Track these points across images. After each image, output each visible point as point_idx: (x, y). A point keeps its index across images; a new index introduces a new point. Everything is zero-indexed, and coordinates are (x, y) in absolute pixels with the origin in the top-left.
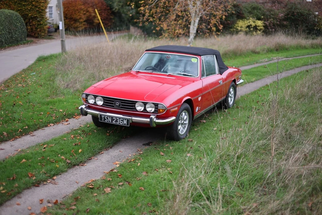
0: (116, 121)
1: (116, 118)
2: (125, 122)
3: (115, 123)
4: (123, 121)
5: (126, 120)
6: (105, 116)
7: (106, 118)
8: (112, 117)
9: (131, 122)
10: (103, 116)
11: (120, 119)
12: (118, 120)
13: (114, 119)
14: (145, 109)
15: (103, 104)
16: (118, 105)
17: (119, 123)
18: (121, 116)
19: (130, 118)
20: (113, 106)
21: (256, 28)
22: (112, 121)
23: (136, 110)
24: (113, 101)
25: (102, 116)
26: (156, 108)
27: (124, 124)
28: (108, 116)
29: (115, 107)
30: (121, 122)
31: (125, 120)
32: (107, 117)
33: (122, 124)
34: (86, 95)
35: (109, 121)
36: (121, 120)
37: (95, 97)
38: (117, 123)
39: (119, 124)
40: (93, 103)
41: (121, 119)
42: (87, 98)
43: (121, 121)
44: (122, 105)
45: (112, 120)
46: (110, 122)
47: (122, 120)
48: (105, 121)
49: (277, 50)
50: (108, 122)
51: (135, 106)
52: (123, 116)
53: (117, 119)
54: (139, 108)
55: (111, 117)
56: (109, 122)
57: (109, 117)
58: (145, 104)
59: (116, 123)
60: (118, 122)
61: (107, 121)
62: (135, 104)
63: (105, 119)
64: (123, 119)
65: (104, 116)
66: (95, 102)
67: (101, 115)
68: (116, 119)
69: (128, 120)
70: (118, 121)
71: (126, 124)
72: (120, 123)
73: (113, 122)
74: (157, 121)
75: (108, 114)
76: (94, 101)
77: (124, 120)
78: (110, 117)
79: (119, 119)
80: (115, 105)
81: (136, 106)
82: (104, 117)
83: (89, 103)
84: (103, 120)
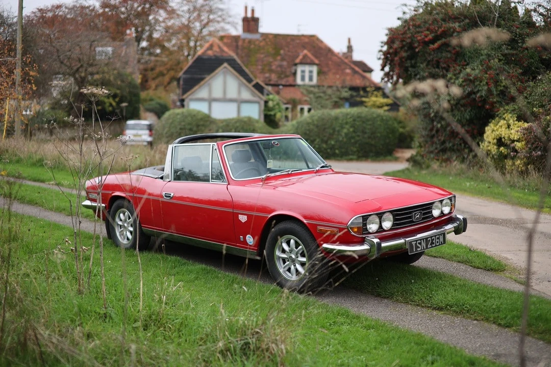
0: (432, 243)
1: (431, 237)
3: (431, 246)
4: (438, 238)
6: (416, 241)
7: (419, 243)
8: (426, 238)
12: (434, 239)
14: (441, 212)
17: (435, 245)
18: (435, 231)
22: (427, 246)
25: (412, 243)
28: (421, 240)
29: (416, 222)
31: (441, 236)
32: (420, 241)
34: (363, 218)
37: (380, 216)
38: (433, 245)
41: (436, 237)
43: (437, 240)
45: (427, 243)
46: (425, 248)
47: (438, 236)
48: (418, 249)
50: (421, 249)
52: (437, 230)
55: (425, 240)
60: (434, 243)
63: (417, 247)
65: (415, 242)
67: (410, 243)
69: (444, 235)
71: (443, 243)
72: (437, 244)
73: (429, 246)
75: (419, 236)
78: (423, 239)
79: (434, 237)
80: (415, 217)
82: (416, 244)
83: (370, 233)
84: (414, 250)
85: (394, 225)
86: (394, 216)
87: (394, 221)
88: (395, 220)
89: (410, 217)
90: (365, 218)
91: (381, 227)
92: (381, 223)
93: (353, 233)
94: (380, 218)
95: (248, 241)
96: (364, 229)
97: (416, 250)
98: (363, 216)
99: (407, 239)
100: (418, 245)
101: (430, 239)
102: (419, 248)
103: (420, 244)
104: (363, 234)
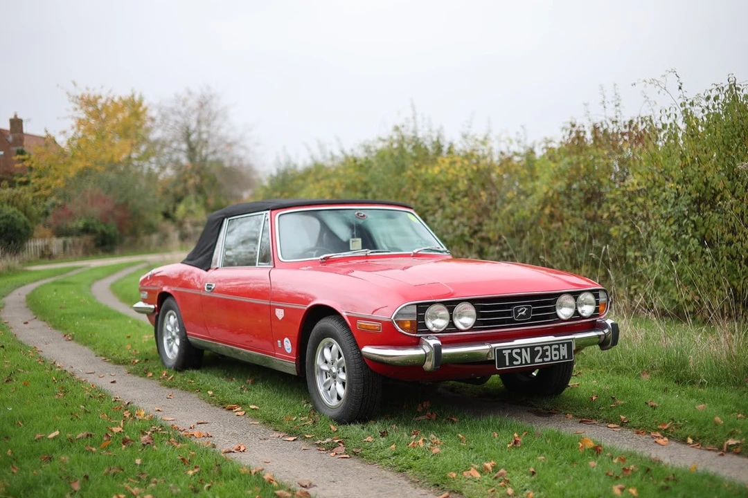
0: (544, 356)
1: (542, 346)
2: (564, 351)
3: (541, 360)
4: (558, 350)
5: (566, 345)
6: (512, 349)
7: (516, 353)
8: (532, 348)
10: (506, 353)
11: (551, 345)
12: (547, 350)
13: (538, 351)
16: (523, 313)
17: (549, 359)
18: (551, 338)
19: (572, 337)
22: (533, 358)
25: (504, 352)
27: (561, 358)
28: (521, 348)
29: (517, 322)
30: (556, 355)
31: (563, 346)
32: (518, 351)
33: (558, 358)
34: (417, 307)
35: (524, 363)
36: (555, 349)
38: (546, 359)
39: (552, 360)
41: (553, 347)
43: (554, 353)
44: (535, 311)
45: (534, 354)
46: (529, 362)
47: (557, 346)
48: (515, 363)
50: (521, 364)
52: (556, 336)
53: (545, 348)
54: (565, 311)
55: (529, 349)
56: (526, 363)
57: (523, 350)
59: (543, 361)
60: (547, 357)
61: (519, 362)
62: (556, 301)
63: (512, 359)
64: (559, 344)
65: (510, 351)
67: (500, 351)
68: (543, 350)
69: (569, 345)
70: (547, 353)
71: (566, 357)
72: (554, 358)
73: (537, 360)
75: (518, 342)
77: (561, 345)
78: (526, 348)
79: (548, 347)
80: (517, 314)
82: (510, 355)
83: (430, 332)
84: (507, 364)
85: (477, 323)
86: (477, 308)
87: (477, 318)
88: (479, 315)
89: (509, 314)
90: (422, 308)
91: (452, 324)
92: (451, 318)
93: (400, 330)
94: (451, 310)
95: (286, 348)
96: (420, 325)
97: (511, 364)
98: (417, 304)
99: (494, 345)
100: (514, 355)
101: (540, 348)
102: (517, 360)
103: (520, 354)
104: (417, 332)
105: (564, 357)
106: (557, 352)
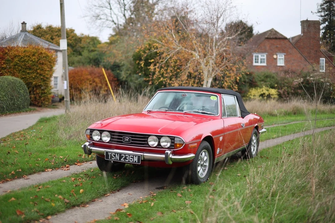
0: (125, 158)
1: (125, 155)
2: (136, 159)
3: (124, 160)
4: (133, 158)
5: (137, 157)
6: (112, 153)
7: (113, 155)
8: (120, 154)
9: (142, 159)
11: (129, 155)
12: (127, 157)
13: (123, 156)
14: (159, 144)
15: (110, 140)
16: (127, 140)
17: (128, 161)
18: (131, 152)
19: (142, 154)
20: (122, 142)
21: (269, 96)
22: (120, 159)
23: (149, 145)
24: (122, 136)
25: (109, 153)
26: (172, 142)
27: (134, 162)
28: (115, 153)
29: (124, 143)
30: (131, 160)
31: (136, 157)
32: (114, 154)
33: (132, 161)
34: (90, 131)
35: (116, 159)
36: (131, 157)
38: (126, 160)
39: (129, 161)
40: (98, 140)
41: (130, 156)
42: (91, 135)
43: (130, 158)
44: (133, 140)
45: (121, 157)
46: (118, 159)
47: (132, 156)
48: (112, 159)
49: (295, 114)
50: (115, 160)
51: (147, 141)
52: (133, 152)
53: (126, 156)
54: (153, 143)
55: (119, 154)
56: (117, 160)
57: (116, 154)
58: (159, 137)
59: (125, 161)
60: (127, 159)
61: (114, 159)
62: (148, 138)
63: (111, 157)
64: (133, 156)
65: (111, 153)
66: (101, 139)
67: (107, 153)
68: (125, 156)
69: (139, 157)
70: (127, 158)
71: (137, 162)
72: (130, 161)
73: (122, 160)
74: (173, 157)
75: (115, 151)
76: (99, 138)
77: (134, 156)
78: (118, 154)
79: (128, 156)
80: (124, 140)
81: (149, 140)
82: (111, 155)
83: (94, 140)
84: (109, 158)
92: (101, 137)
94: (101, 134)
97: (111, 158)
98: (90, 129)
99: (105, 150)
101: (124, 155)
103: (115, 156)
104: (90, 140)
105: (135, 161)
106: (132, 159)
